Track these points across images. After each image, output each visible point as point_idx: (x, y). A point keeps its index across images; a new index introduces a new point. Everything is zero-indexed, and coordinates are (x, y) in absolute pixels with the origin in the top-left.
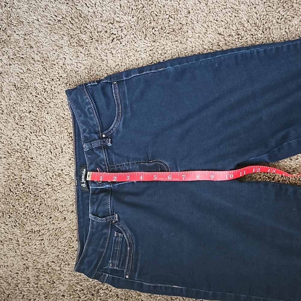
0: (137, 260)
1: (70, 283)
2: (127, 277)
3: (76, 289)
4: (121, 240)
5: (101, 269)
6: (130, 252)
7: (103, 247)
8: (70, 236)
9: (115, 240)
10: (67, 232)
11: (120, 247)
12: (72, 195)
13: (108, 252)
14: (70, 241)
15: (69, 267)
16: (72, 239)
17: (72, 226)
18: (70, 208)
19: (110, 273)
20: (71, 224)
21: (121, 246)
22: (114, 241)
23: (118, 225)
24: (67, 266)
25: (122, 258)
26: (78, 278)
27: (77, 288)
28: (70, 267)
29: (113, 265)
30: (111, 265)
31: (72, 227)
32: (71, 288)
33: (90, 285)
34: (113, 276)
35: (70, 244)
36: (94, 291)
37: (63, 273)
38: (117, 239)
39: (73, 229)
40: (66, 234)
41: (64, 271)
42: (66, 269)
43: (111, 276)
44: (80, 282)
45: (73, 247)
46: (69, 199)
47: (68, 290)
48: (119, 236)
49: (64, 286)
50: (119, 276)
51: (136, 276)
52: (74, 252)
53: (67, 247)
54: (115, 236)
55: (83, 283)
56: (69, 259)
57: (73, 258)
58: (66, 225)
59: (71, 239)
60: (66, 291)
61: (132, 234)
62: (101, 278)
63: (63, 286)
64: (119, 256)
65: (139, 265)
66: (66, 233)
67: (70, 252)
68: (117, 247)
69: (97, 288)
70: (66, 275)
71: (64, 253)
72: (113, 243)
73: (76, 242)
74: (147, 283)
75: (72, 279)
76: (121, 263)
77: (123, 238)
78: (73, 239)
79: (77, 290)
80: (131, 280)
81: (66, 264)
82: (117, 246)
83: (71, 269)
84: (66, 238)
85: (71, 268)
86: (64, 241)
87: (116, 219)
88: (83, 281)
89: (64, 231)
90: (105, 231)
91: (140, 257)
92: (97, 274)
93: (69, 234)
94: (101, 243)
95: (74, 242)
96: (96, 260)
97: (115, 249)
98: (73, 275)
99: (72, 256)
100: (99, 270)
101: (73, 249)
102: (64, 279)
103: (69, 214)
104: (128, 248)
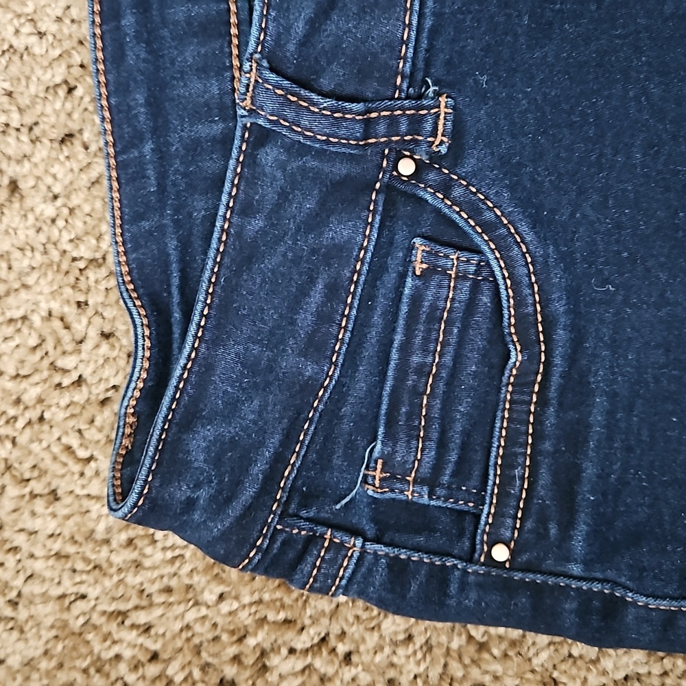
0: (574, 437)
1: (65, 616)
2: (501, 553)
3: (111, 654)
4: (464, 294)
5: (304, 505)
6: (523, 383)
7: (316, 347)
8: (55, 306)
9: (416, 300)
10: (30, 280)
11: (451, 349)
12: (59, 19)
13: (360, 386)
14: (58, 342)
15: (54, 515)
16: (75, 326)
17: (66, 236)
18: (49, 110)
19: (370, 530)
20: (61, 223)
21: (453, 340)
22: (404, 309)
23: (445, 188)
24: (39, 505)
25: (458, 427)
26: (121, 581)
27: (116, 649)
28: (66, 511)
29: (393, 476)
30: (378, 474)
31: (68, 247)
32: (74, 648)
33: (208, 624)
34: (393, 551)
35: (60, 363)
36: (236, 659)
37: (15, 550)
38: (429, 295)
39: (74, 259)
40: (23, 295)
41: (20, 540)
42: (37, 524)
43: (382, 549)
44: (136, 608)
45: (80, 381)
46: (37, 50)
47: (53, 663)
48: (445, 272)
49: (22, 631)
50: (436, 554)
51: (578, 544)
52: (87, 415)
53: (36, 378)
54: (419, 268)
55: (158, 612)
56: (55, 458)
57: (83, 454)
58: (25, 233)
59: (67, 327)
60: (44, 665)
61: (546, 256)
62: (307, 569)
63: (15, 634)
64: (436, 413)
65: (590, 470)
66: (25, 286)
67: (61, 415)
68: (425, 351)
69: (251, 641)
70: (38, 566)
71: (15, 418)
72: (401, 322)
73: (97, 346)
74: (656, 597)
75: (83, 589)
76: (453, 457)
77: (483, 279)
78: (79, 327)
79: (118, 657)
80: (529, 577)
81: (34, 496)
82: (426, 340)
83: (71, 522)
84: (24, 318)
85: (68, 517)
86: (12, 344)
87: (434, 133)
88: (159, 599)
89: (12, 276)
90: (339, 231)
91: (597, 417)
92: (280, 539)
93: (47, 290)
94: (305, 319)
95: (87, 346)
96: (275, 440)
97: (416, 359)
98: (87, 560)
99: (74, 441)
100: (293, 507)
101: (80, 396)
102: (26, 590)
103: (42, 152)
104: (516, 357)
